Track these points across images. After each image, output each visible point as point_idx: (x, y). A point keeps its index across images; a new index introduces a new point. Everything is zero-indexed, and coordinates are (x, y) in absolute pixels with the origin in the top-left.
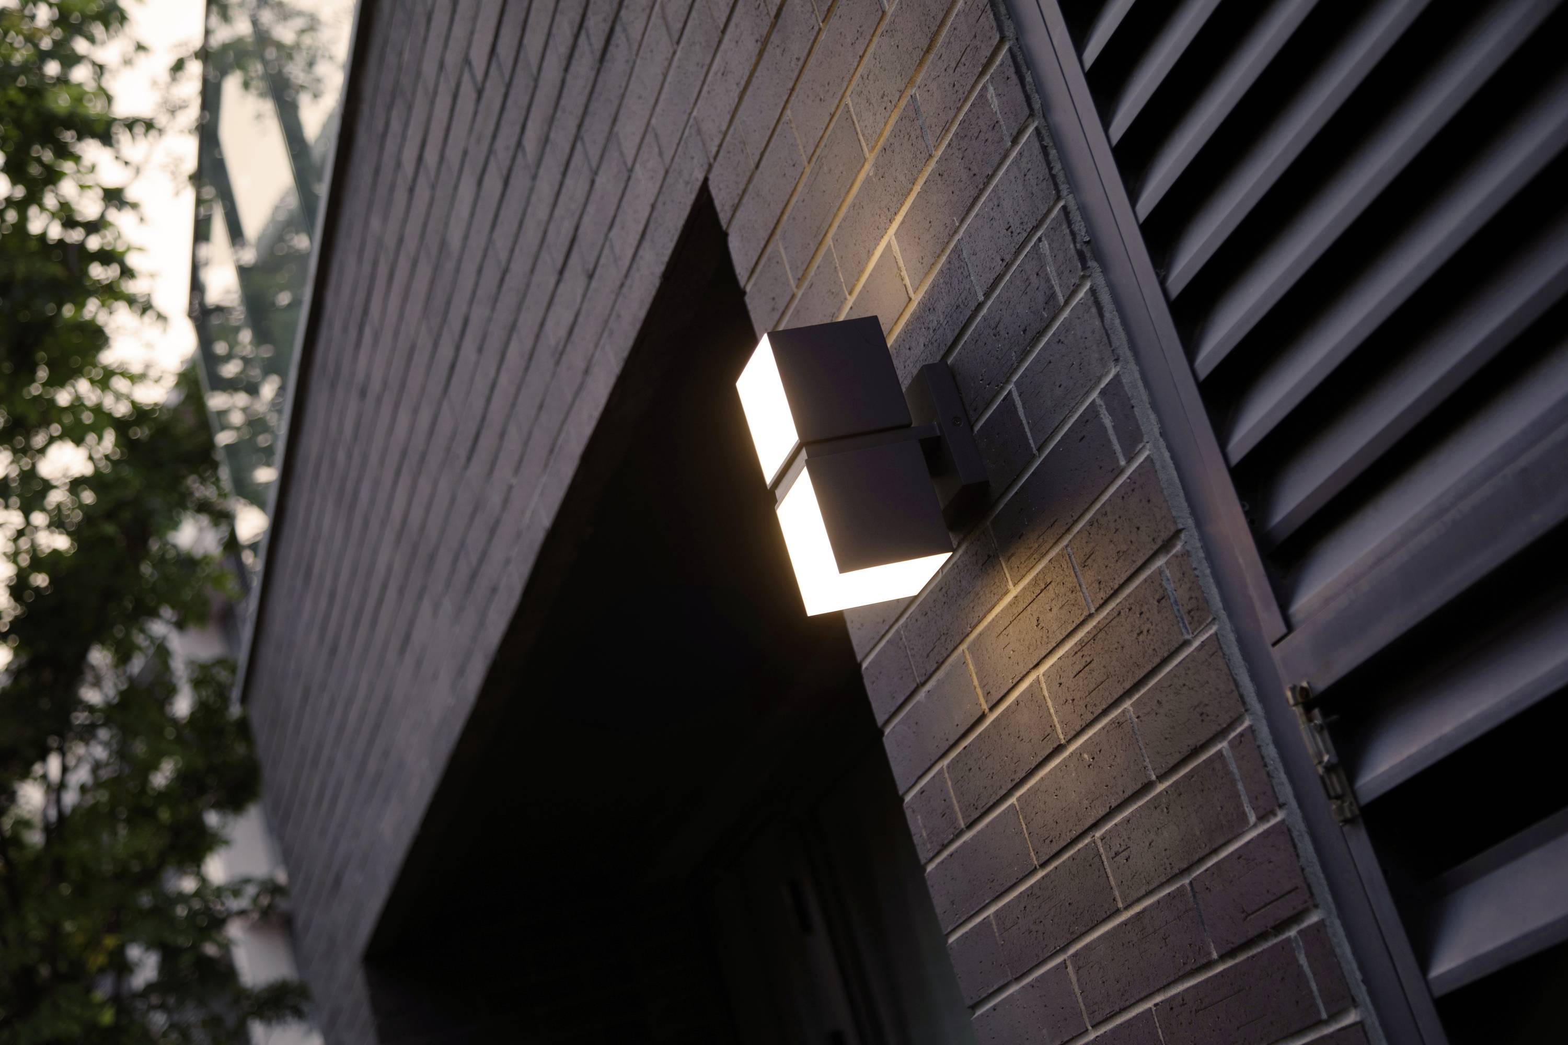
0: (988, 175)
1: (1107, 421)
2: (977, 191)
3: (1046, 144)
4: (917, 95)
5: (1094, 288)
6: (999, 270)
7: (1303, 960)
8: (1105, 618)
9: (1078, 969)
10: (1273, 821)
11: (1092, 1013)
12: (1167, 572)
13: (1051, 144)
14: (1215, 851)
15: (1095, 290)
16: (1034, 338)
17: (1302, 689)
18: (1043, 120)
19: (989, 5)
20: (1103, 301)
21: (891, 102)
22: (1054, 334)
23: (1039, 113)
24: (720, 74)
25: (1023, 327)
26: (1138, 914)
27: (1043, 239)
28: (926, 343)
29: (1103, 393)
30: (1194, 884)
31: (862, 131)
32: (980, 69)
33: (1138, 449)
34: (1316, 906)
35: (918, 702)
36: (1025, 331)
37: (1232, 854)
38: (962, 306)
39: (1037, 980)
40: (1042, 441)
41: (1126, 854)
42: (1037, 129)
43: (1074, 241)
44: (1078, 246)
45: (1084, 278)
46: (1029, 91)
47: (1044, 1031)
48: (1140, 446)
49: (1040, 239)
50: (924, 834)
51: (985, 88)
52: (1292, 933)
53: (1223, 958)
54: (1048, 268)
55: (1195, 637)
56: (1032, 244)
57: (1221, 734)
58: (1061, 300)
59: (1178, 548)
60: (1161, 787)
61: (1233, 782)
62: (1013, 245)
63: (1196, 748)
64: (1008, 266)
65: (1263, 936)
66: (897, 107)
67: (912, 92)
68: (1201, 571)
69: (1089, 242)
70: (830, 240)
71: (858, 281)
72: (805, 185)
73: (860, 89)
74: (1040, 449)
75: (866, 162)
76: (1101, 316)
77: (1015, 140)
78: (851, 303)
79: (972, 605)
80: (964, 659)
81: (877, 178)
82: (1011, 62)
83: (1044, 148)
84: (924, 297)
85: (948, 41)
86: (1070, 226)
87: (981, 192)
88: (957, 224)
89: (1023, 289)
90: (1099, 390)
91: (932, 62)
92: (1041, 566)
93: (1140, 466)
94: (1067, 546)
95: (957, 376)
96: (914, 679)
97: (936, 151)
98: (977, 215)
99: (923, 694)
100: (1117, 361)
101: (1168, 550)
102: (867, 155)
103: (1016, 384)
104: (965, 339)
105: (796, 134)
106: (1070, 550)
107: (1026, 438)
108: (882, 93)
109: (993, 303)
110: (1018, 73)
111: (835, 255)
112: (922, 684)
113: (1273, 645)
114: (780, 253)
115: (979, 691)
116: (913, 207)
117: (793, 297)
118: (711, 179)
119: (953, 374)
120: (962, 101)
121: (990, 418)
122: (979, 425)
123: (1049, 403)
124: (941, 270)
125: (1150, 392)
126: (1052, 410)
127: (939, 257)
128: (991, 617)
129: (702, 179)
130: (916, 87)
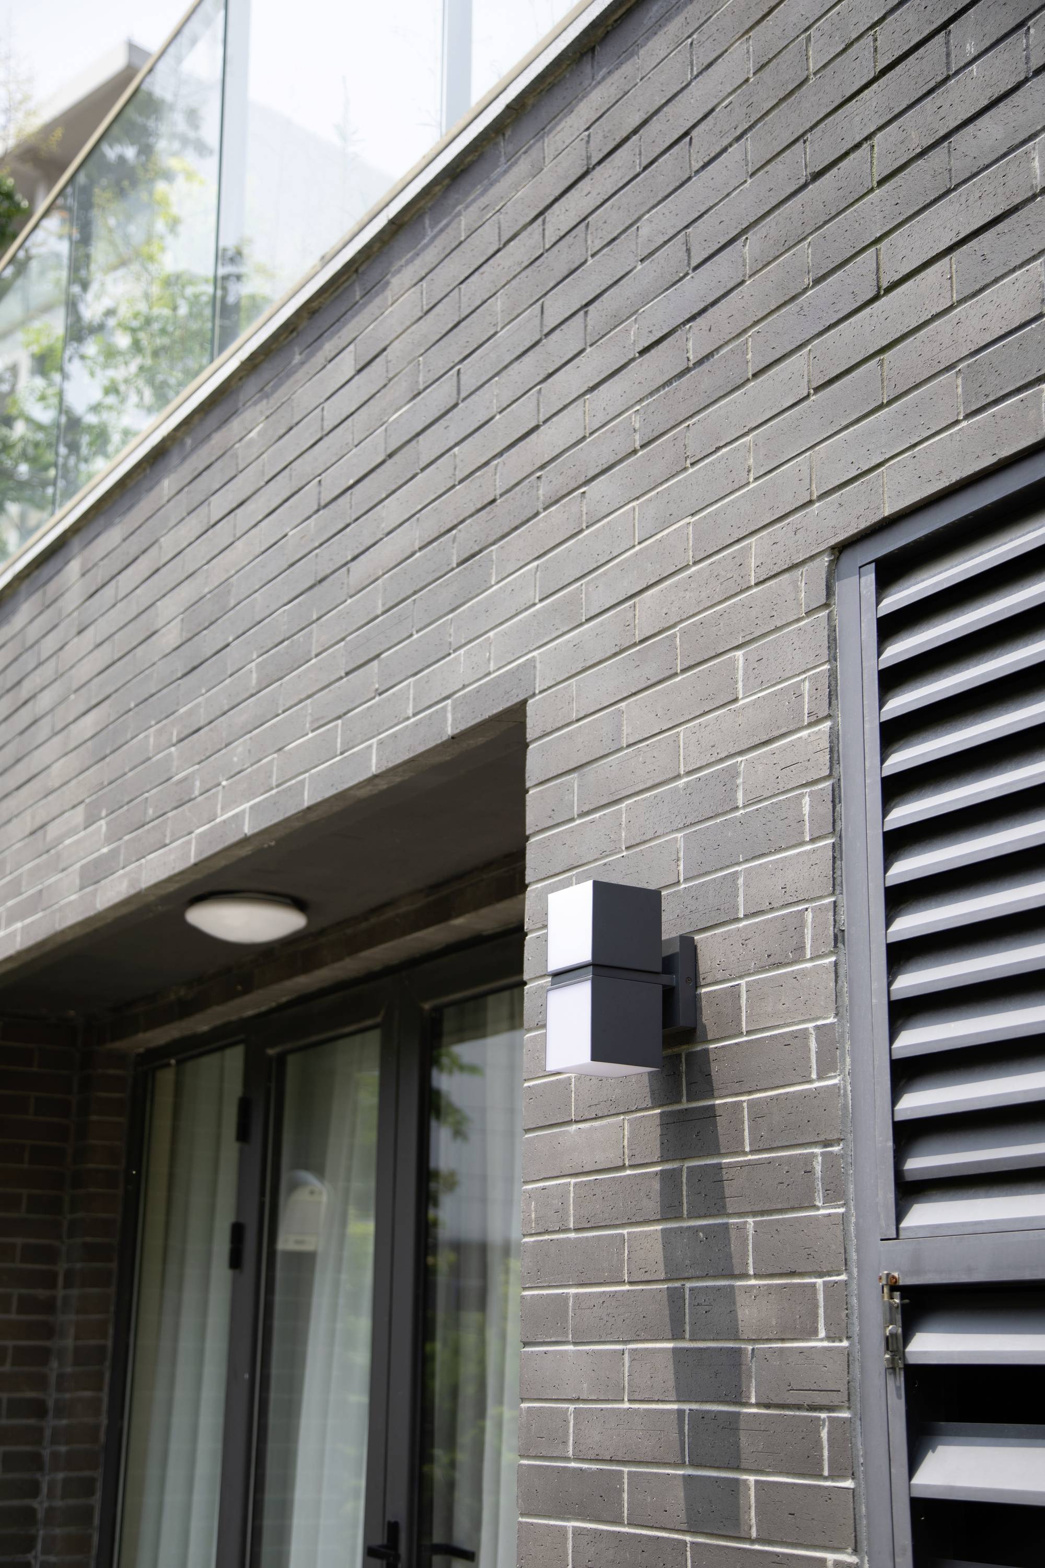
0: (781, 847)
1: (813, 1045)
2: (768, 851)
3: (836, 855)
4: (743, 764)
5: (837, 961)
6: (765, 906)
7: (824, 1434)
8: (755, 1160)
9: (632, 1360)
10: (837, 1344)
11: (631, 1392)
12: (820, 1159)
13: (839, 857)
14: (783, 1340)
15: (838, 963)
16: (775, 964)
17: (894, 1277)
18: (838, 839)
19: (828, 750)
20: (841, 973)
21: (718, 754)
22: (793, 971)
23: (838, 833)
24: (571, 645)
25: (769, 953)
26: (701, 1349)
27: (809, 910)
28: (680, 916)
29: (817, 1028)
30: (756, 1351)
31: (684, 756)
32: (804, 782)
33: (830, 1075)
34: (849, 1408)
35: (568, 1131)
36: (769, 956)
37: (796, 1348)
38: (722, 911)
39: (593, 1351)
40: (752, 1029)
41: (707, 1308)
42: (833, 843)
43: (834, 927)
44: (836, 930)
45: (832, 952)
46: (836, 817)
47: (585, 1386)
48: (833, 1074)
49: (807, 909)
50: (533, 1216)
51: (803, 795)
52: (823, 1415)
53: (758, 1405)
54: (806, 930)
55: (823, 1208)
56: (800, 908)
57: (821, 1275)
58: (808, 956)
59: (835, 1149)
60: (753, 1282)
61: (816, 1306)
62: (784, 900)
63: (795, 1272)
64: (772, 909)
65: (799, 1407)
66: (722, 760)
67: (739, 759)
68: (846, 1170)
69: (843, 931)
70: (623, 805)
71: (638, 844)
72: (617, 758)
73: (694, 730)
74: (749, 1033)
75: (678, 777)
76: (836, 982)
77: (813, 840)
78: (624, 854)
79: (645, 1095)
80: (622, 1125)
81: (685, 793)
82: (830, 792)
83: (834, 858)
84: (692, 887)
85: (783, 749)
86: (834, 916)
87: (770, 853)
88: (741, 860)
89: (779, 931)
90: (814, 1024)
91: (764, 752)
92: (718, 1102)
93: (827, 1086)
94: (744, 1101)
95: (698, 950)
96: (570, 1115)
97: (744, 807)
98: (761, 865)
99: (574, 1127)
100: (837, 1015)
101: (826, 1146)
102: (682, 773)
103: (747, 983)
104: (716, 932)
105: (625, 722)
106: (745, 1105)
107: (740, 1020)
108: (713, 744)
109: (750, 924)
110: (833, 801)
111: (624, 816)
112: (576, 1122)
113: (882, 1240)
114: (573, 786)
115: (626, 1150)
116: (708, 828)
117: (572, 820)
118: (530, 702)
119: (695, 948)
120: (780, 791)
121: (715, 991)
122: (704, 990)
123: (770, 1009)
124: (714, 879)
125: (852, 1044)
126: (770, 1015)
127: (716, 871)
128: (658, 1111)
129: (521, 698)
130: (744, 758)
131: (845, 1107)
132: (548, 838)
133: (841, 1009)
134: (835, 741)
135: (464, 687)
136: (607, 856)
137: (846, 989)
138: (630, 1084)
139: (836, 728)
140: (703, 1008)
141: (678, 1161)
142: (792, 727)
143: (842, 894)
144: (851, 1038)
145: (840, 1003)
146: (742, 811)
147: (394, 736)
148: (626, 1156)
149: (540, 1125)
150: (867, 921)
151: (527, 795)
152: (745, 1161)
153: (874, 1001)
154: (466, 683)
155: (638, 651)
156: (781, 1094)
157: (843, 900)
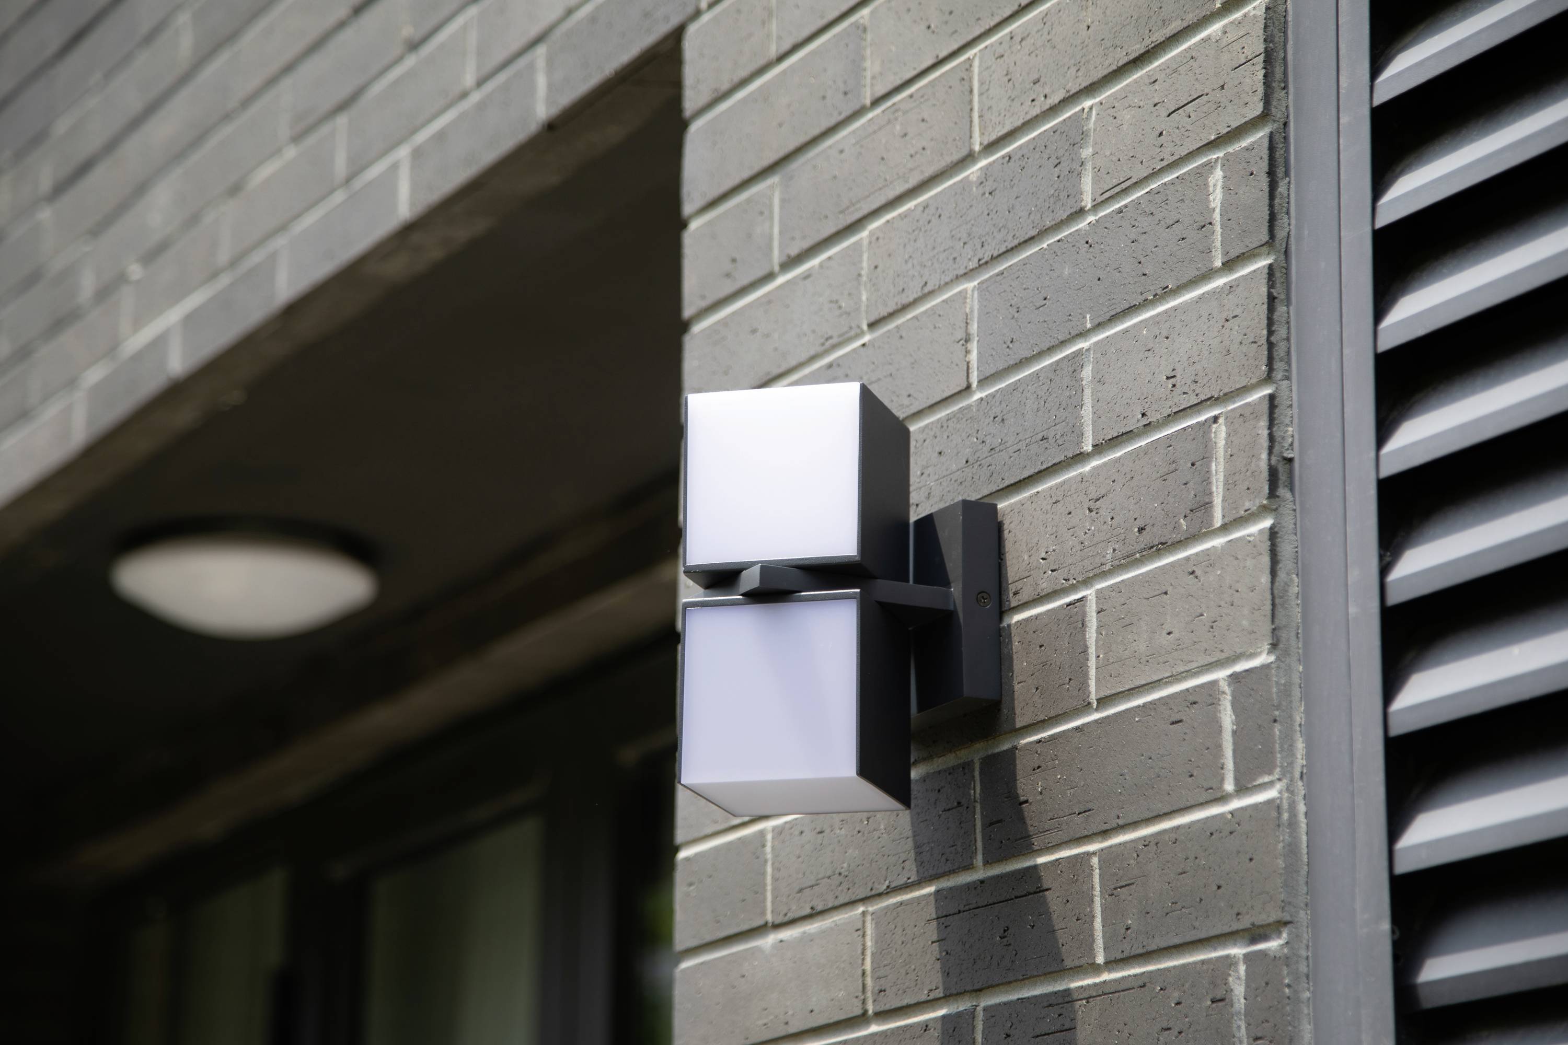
0: (1167, 287)
1: (1227, 719)
2: (1140, 299)
3: (1275, 294)
4: (1094, 112)
5: (1276, 530)
6: (1134, 422)
8: (1116, 981)
12: (1242, 968)
13: (1282, 296)
15: (1277, 533)
16: (1152, 547)
18: (1283, 257)
19: (1262, 58)
20: (1283, 554)
21: (1046, 96)
22: (1187, 559)
23: (1281, 245)
25: (1140, 523)
27: (1221, 420)
28: (971, 461)
29: (1235, 678)
31: (981, 110)
32: (1213, 138)
33: (1260, 781)
35: (758, 949)
36: (1141, 530)
38: (1051, 441)
40: (1108, 693)
42: (1270, 267)
43: (1270, 453)
44: (1273, 460)
45: (1264, 510)
46: (1277, 208)
48: (1266, 779)
49: (1215, 419)
51: (1210, 166)
54: (1213, 464)
56: (1202, 418)
58: (1218, 522)
59: (1272, 945)
62: (1170, 403)
64: (1148, 428)
66: (1054, 110)
67: (1087, 104)
68: (1296, 992)
69: (1290, 460)
70: (864, 234)
71: (892, 315)
72: (854, 132)
73: (1000, 51)
74: (1103, 702)
75: (969, 158)
76: (1273, 573)
77: (1229, 265)
78: (866, 339)
79: (903, 857)
80: (859, 926)
81: (981, 191)
82: (1265, 153)
83: (1271, 299)
84: (993, 396)
85: (1173, 70)
86: (1271, 426)
87: (1146, 304)
88: (1089, 326)
89: (1162, 472)
90: (1228, 672)
91: (1136, 81)
92: (1042, 860)
93: (1255, 806)
94: (1094, 853)
95: (1006, 532)
96: (763, 913)
97: (1096, 207)
98: (1126, 331)
99: (770, 939)
100: (1274, 646)
101: (1254, 940)
102: (977, 148)
103: (1098, 592)
104: (1040, 489)
105: (868, 52)
106: (1095, 861)
107: (1086, 676)
108: (1036, 76)
109: (1105, 464)
110: (1271, 173)
111: (865, 257)
112: (777, 926)
114: (771, 206)
115: (869, 981)
116: (1024, 263)
117: (769, 277)
118: (692, 30)
119: (999, 527)
120: (1165, 163)
121: (1037, 617)
122: (1017, 617)
123: (1142, 647)
124: (1037, 374)
125: (1307, 712)
126: (1144, 659)
127: (1041, 355)
128: (931, 889)
129: (674, 22)
130: (1098, 100)
131: (1292, 849)
132: (724, 322)
133: (1283, 635)
134: (1278, 37)
135: (569, 12)
136: (835, 347)
137: (1296, 590)
138: (876, 834)
139: (1281, 8)
140: (1015, 657)
141: (966, 998)
142: (1191, 18)
143: (1288, 378)
144: (1306, 697)
145: (1281, 619)
146: (1091, 218)
147: (441, 136)
148: (869, 994)
149: (708, 938)
150: (1339, 435)
151: (684, 233)
152: (1095, 985)
153: (1352, 610)
156: (1165, 831)
157: (1290, 393)
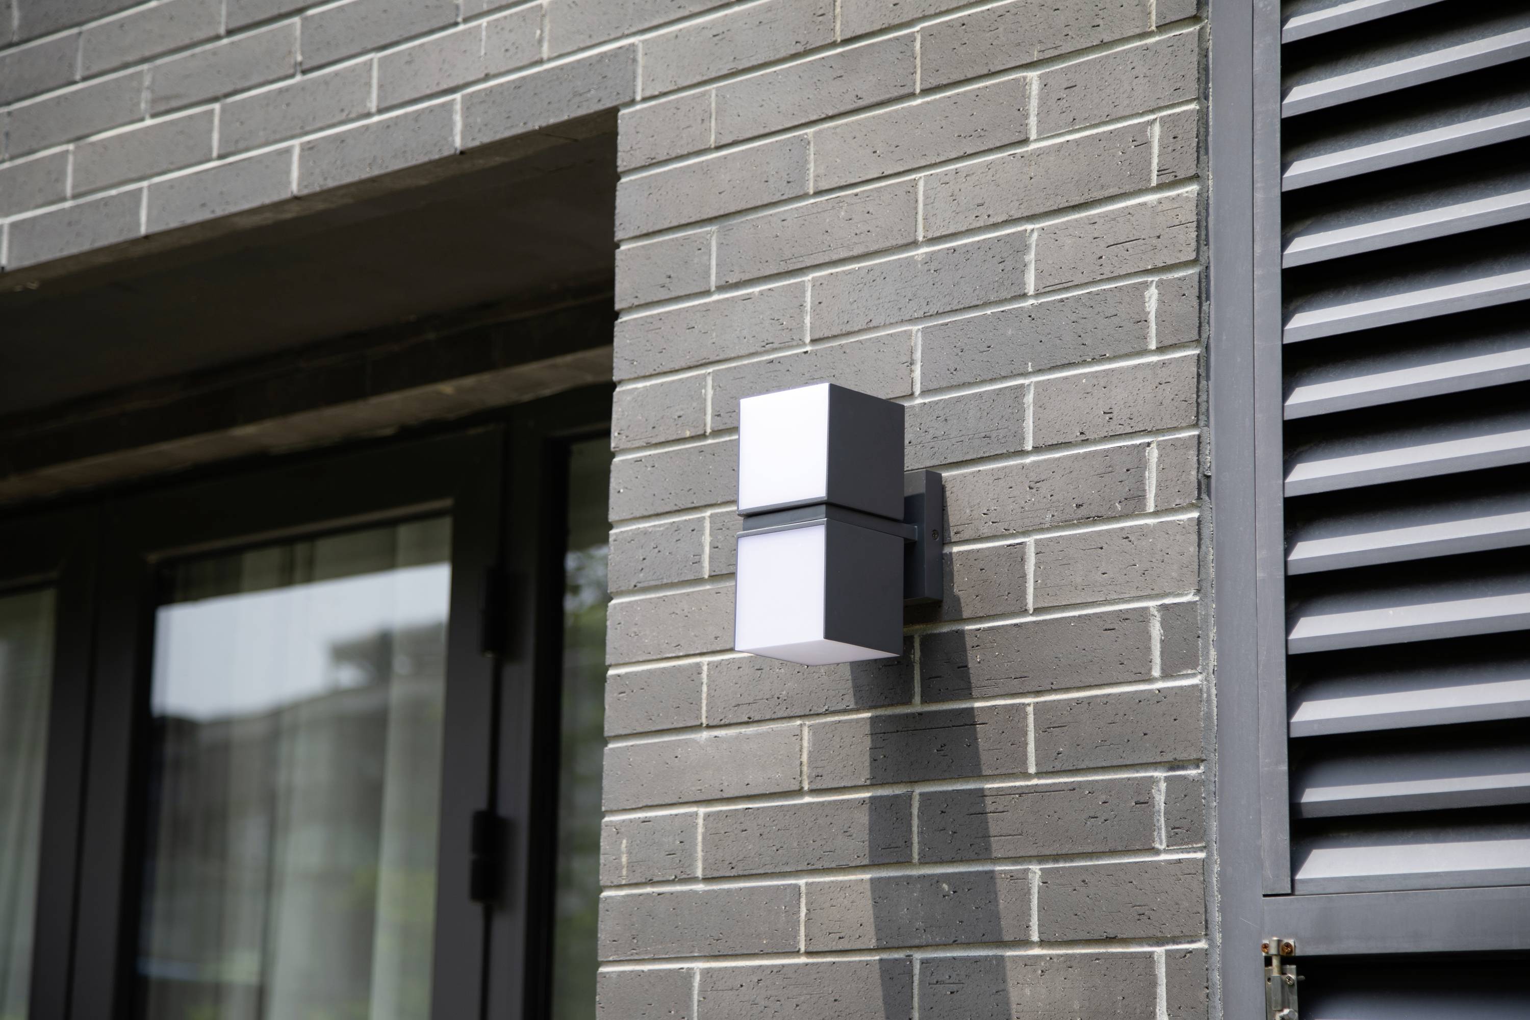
0: (1105, 355)
1: (1155, 631)
2: (1080, 360)
3: (1201, 372)
4: (1036, 234)
5: (1200, 519)
6: (1072, 437)
8: (1047, 785)
12: (1163, 786)
13: (1204, 374)
15: (1201, 521)
16: (1089, 518)
17: (1288, 945)
18: (1205, 350)
19: (1192, 224)
20: (1204, 534)
21: (989, 216)
22: (1122, 529)
23: (1205, 342)
25: (1078, 501)
27: (1153, 445)
29: (1164, 608)
31: (925, 215)
32: (1150, 267)
33: (1185, 672)
35: (694, 740)
36: (1078, 506)
38: (994, 439)
40: (1046, 605)
41: (954, 987)
42: (1197, 356)
43: (1198, 472)
44: (1199, 476)
45: (1194, 506)
46: (1203, 319)
48: (1189, 672)
49: (1149, 444)
50: (624, 860)
51: (1146, 285)
54: (1147, 473)
55: (1166, 851)
56: (1136, 442)
57: (1160, 942)
58: (1151, 509)
59: (1192, 772)
60: (1037, 951)
61: (1153, 984)
62: (1107, 429)
63: (1115, 938)
64: (1086, 442)
66: (995, 226)
67: (1029, 227)
68: (1208, 802)
69: (1208, 477)
70: (809, 277)
71: (835, 337)
72: (796, 209)
73: (946, 179)
74: (1037, 611)
75: (914, 244)
76: (1199, 546)
77: (1161, 349)
78: (808, 348)
79: (843, 692)
80: (798, 732)
81: (926, 267)
82: (1194, 284)
83: (1199, 375)
84: (937, 403)
85: (1113, 218)
86: (1197, 456)
87: (1084, 363)
88: (1030, 370)
89: (1099, 471)
90: (1159, 603)
91: (1076, 220)
92: (977, 704)
93: (1181, 688)
94: (1029, 705)
95: (948, 494)
96: (698, 718)
97: (1037, 295)
98: (1066, 378)
99: (705, 735)
100: (1198, 591)
101: (1172, 768)
102: (921, 239)
103: (1037, 541)
104: (981, 468)
105: (812, 156)
106: (1030, 710)
107: (1024, 592)
108: (980, 202)
109: (1045, 460)
110: (1199, 297)
111: (809, 294)
112: (709, 727)
113: (1265, 896)
114: (709, 245)
115: (805, 769)
116: (969, 321)
117: (707, 293)
118: (625, 111)
119: (943, 489)
120: (1104, 277)
121: (978, 551)
122: (955, 549)
123: (1079, 580)
124: (980, 395)
125: (1219, 633)
126: (1080, 588)
127: (983, 382)
128: (868, 715)
129: (607, 104)
130: (1037, 226)
131: (1208, 716)
132: (660, 317)
133: (1204, 584)
134: (1203, 213)
135: (487, 77)
136: (775, 350)
137: (1211, 557)
138: (816, 676)
139: (1205, 195)
140: (955, 573)
141: (902, 786)
142: (1127, 188)
143: (1207, 426)
144: (1218, 623)
145: (1203, 576)
146: (1031, 301)
147: (340, 139)
148: (805, 777)
149: (640, 730)
150: (1252, 466)
151: (617, 251)
152: (1028, 786)
153: (1260, 575)
154: (492, 71)
155: (841, 54)
156: (1097, 696)
157: (1210, 435)
